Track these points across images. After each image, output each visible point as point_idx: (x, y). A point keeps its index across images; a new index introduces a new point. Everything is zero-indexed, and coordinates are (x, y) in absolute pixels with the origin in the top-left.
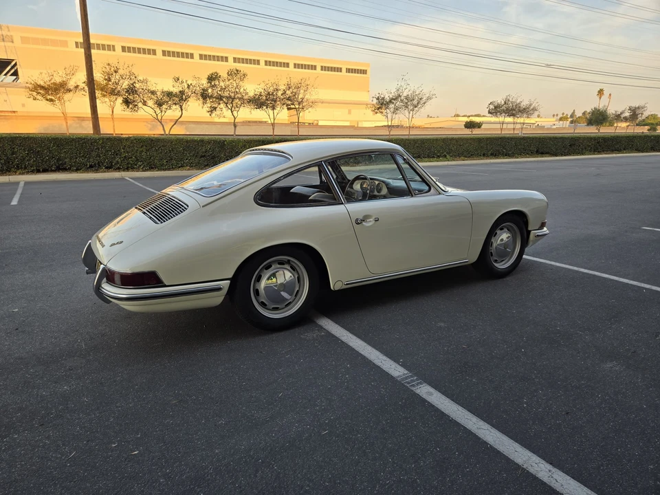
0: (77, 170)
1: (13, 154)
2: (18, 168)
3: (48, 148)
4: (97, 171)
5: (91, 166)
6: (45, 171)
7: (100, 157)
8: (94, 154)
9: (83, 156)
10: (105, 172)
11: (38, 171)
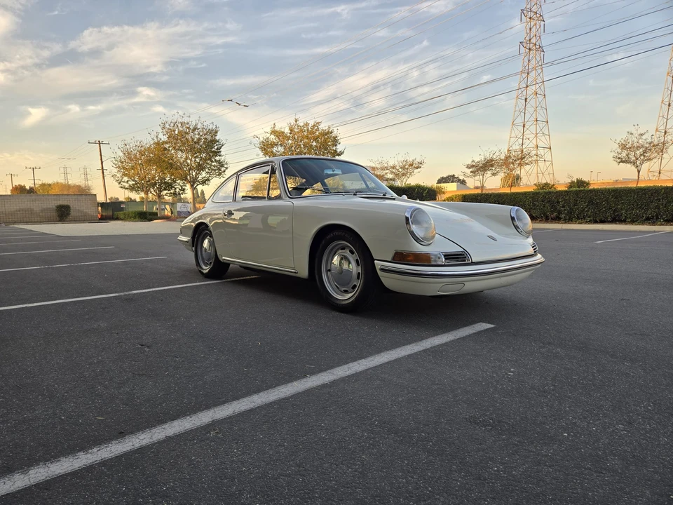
0: (633, 222)
1: (575, 205)
2: (578, 218)
3: (607, 200)
4: (654, 224)
5: (648, 219)
6: (602, 222)
7: (659, 208)
8: (653, 205)
9: (640, 207)
10: (663, 225)
11: (596, 222)
